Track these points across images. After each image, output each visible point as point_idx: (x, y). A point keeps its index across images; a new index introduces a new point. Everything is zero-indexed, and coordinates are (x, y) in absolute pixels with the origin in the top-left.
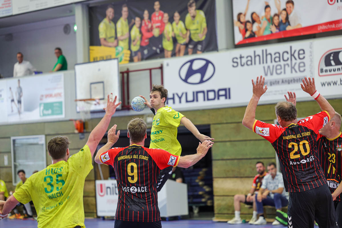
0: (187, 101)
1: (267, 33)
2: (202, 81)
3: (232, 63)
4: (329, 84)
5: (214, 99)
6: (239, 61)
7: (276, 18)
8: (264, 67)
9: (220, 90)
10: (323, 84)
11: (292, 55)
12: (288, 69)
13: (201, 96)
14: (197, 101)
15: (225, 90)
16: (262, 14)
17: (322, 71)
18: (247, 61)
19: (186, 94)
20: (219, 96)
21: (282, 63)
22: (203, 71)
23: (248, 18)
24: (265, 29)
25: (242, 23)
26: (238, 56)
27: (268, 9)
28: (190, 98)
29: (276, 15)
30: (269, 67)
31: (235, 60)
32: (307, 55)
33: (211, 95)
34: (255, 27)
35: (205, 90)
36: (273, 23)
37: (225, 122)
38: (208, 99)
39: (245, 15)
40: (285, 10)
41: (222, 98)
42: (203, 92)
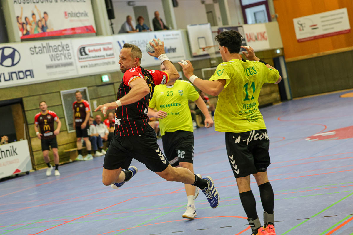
0: (5, 80)
1: (36, 33)
2: (13, 65)
3: (30, 52)
4: (84, 67)
5: (23, 78)
6: (34, 50)
7: (40, 23)
8: (50, 55)
9: (26, 71)
10: (82, 67)
11: (63, 48)
12: (63, 57)
13: (14, 75)
14: (12, 80)
15: (29, 71)
16: (31, 19)
17: (79, 59)
18: (39, 50)
19: (4, 74)
20: (27, 75)
21: (59, 53)
22: (12, 56)
23: (23, 21)
24: (35, 30)
25: (20, 24)
26: (33, 47)
27: (34, 16)
28: (7, 78)
29: (39, 21)
30: (52, 55)
31: (32, 49)
32: (70, 48)
33: (21, 75)
34: (28, 27)
35: (17, 71)
36: (38, 26)
37: (32, 95)
38: (20, 79)
39: (21, 18)
40: (44, 18)
41: (29, 77)
42: (15, 73)
